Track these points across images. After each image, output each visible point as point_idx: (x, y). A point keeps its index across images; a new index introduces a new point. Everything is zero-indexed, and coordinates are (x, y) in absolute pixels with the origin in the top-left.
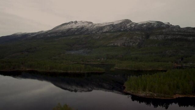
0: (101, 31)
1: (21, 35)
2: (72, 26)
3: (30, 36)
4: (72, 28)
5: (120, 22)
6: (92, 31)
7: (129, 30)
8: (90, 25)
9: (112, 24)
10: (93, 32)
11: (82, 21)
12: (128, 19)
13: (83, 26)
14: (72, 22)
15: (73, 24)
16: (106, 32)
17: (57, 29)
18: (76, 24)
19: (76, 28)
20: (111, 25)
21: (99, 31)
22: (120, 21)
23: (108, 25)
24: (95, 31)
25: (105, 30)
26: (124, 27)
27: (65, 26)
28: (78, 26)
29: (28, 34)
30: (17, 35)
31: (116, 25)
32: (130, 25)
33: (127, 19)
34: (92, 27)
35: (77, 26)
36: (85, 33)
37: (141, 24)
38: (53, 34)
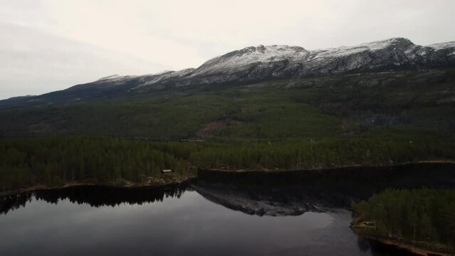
0: (343, 69)
1: (121, 82)
2: (256, 58)
3: (142, 83)
4: (260, 63)
5: (385, 45)
6: (320, 69)
7: (416, 63)
8: (302, 54)
9: (365, 49)
10: (322, 71)
11: (275, 46)
12: (403, 39)
13: (283, 57)
14: (253, 49)
15: (257, 52)
16: (356, 70)
17: (216, 66)
18: (263, 52)
19: (270, 63)
20: (364, 52)
21: (336, 68)
22: (383, 42)
23: (357, 54)
24: (325, 67)
25: (352, 66)
26: (400, 56)
27: (237, 58)
28: (272, 58)
29: (139, 78)
30: (114, 82)
31: (379, 51)
32: (414, 52)
33: (401, 37)
34: (309, 60)
35: (269, 57)
36: (301, 74)
37: (444, 50)
38: (218, 78)
